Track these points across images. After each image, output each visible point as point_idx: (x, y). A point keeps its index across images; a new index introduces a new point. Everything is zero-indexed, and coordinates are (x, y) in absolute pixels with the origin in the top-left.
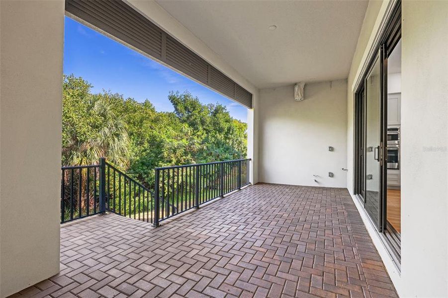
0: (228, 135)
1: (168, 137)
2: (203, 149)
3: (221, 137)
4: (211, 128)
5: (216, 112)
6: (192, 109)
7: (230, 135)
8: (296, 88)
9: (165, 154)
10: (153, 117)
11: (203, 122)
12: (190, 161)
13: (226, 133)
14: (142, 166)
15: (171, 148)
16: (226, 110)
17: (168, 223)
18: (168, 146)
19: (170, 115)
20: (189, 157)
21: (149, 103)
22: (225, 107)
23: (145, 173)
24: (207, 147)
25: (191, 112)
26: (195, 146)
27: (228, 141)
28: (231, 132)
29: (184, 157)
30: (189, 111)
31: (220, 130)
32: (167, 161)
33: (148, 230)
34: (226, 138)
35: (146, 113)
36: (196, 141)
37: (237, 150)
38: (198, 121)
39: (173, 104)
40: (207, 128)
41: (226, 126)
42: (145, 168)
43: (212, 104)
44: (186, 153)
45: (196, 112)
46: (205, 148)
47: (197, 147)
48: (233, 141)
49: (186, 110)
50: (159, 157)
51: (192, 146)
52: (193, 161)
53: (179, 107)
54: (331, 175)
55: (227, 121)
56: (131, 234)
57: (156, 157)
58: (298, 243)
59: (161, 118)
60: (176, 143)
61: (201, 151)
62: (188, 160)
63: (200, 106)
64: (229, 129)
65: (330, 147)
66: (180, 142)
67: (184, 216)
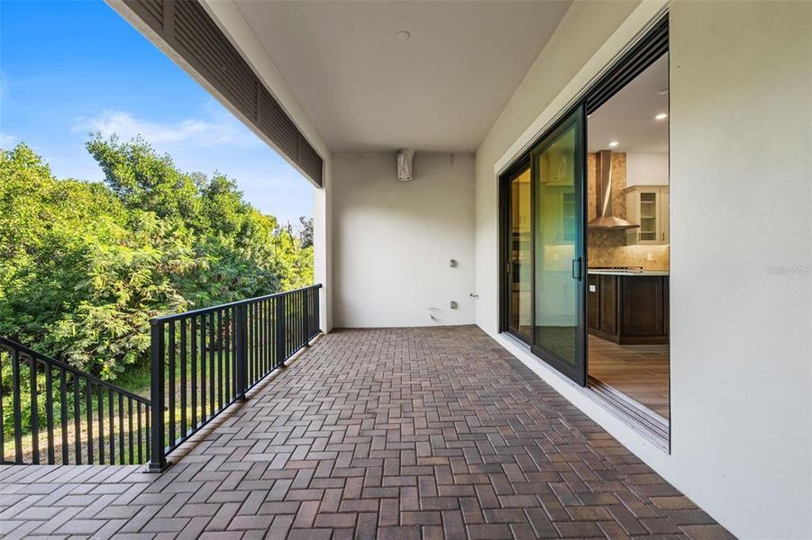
0: (242, 239)
1: (102, 241)
2: (199, 267)
3: (227, 241)
4: (205, 222)
5: (213, 191)
6: (156, 179)
7: (248, 239)
8: (401, 159)
9: (99, 282)
10: (46, 189)
11: (184, 211)
12: (168, 296)
13: (240, 235)
14: (13, 315)
15: (112, 267)
16: (236, 187)
17: (188, 452)
18: (104, 263)
19: (93, 188)
20: (165, 286)
21: (30, 153)
22: (234, 181)
23: (29, 333)
24: (210, 263)
25: (153, 187)
26: (178, 261)
27: (242, 250)
28: (249, 233)
29: (153, 287)
30: (146, 184)
31: (227, 229)
32: (101, 298)
33: (140, 488)
34: (238, 244)
35: (24, 179)
36: (181, 250)
37: (262, 269)
38: (173, 206)
39: (101, 164)
40: (196, 223)
41: (238, 221)
42: (26, 318)
43: (200, 174)
44: (156, 279)
45: (166, 188)
46: (205, 265)
47: (185, 263)
48: (253, 249)
49: (137, 179)
50: (76, 288)
51: (171, 262)
52: (176, 296)
53: (120, 172)
54: (454, 305)
55: (238, 211)
56: (89, 512)
57: (67, 288)
58: (484, 430)
59: (72, 194)
60: (127, 256)
61: (194, 272)
62: (163, 293)
63: (175, 174)
64: (245, 227)
65: (452, 261)
66: (141, 252)
67: (219, 425)
